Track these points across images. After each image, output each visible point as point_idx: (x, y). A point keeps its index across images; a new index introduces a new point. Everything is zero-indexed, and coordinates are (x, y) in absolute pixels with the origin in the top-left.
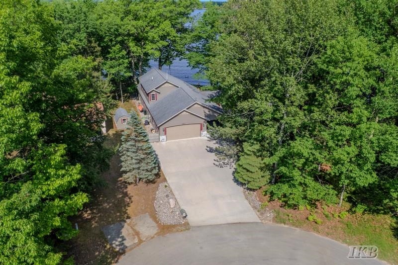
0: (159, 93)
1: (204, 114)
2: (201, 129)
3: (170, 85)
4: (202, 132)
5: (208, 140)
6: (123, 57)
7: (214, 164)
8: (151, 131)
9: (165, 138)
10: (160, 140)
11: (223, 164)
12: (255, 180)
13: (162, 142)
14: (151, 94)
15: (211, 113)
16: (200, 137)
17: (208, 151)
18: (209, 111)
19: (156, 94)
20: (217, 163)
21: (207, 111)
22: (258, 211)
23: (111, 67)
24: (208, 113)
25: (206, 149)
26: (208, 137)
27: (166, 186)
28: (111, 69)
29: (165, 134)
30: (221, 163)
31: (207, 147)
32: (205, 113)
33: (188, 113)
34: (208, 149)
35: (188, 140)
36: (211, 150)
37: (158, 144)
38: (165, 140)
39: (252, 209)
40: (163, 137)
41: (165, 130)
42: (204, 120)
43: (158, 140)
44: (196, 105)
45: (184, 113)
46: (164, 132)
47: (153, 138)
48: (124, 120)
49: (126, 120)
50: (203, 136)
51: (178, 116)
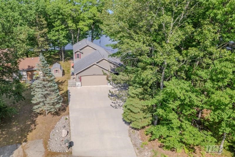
0: (82, 53)
3: (91, 48)
5: (112, 88)
6: (62, 29)
7: (111, 105)
8: (73, 79)
9: (80, 84)
10: (77, 85)
11: (118, 106)
12: (137, 120)
13: (78, 87)
14: (77, 53)
16: (107, 86)
18: (114, 66)
19: (80, 54)
20: (113, 105)
21: (112, 66)
22: (137, 149)
23: (54, 36)
24: (114, 67)
27: (66, 119)
28: (54, 37)
29: (81, 81)
30: (117, 105)
31: (110, 92)
32: (111, 67)
33: (97, 67)
35: (97, 87)
37: (74, 88)
38: (80, 85)
39: (132, 146)
40: (78, 83)
41: (80, 78)
42: (110, 73)
43: (75, 85)
44: (104, 61)
45: (95, 66)
46: (79, 80)
47: (72, 83)
48: (56, 71)
49: (58, 71)
50: (109, 84)
51: (90, 68)
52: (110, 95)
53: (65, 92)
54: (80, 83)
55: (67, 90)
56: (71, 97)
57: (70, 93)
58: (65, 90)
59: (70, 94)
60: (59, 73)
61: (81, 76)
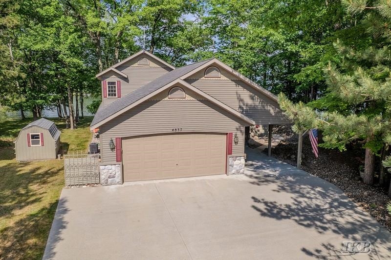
0: (126, 79)
1: (237, 104)
2: (229, 151)
4: (230, 160)
5: (253, 183)
9: (119, 173)
10: (102, 177)
13: (107, 184)
14: (108, 80)
15: (257, 102)
16: (226, 175)
17: (263, 214)
18: (252, 98)
19: (119, 82)
21: (246, 95)
24: (249, 102)
25: (254, 207)
26: (251, 176)
29: (119, 159)
31: (255, 199)
32: (241, 100)
33: (189, 98)
34: (262, 207)
35: (189, 182)
36: (272, 212)
38: (118, 179)
40: (110, 170)
41: (117, 147)
42: (237, 124)
43: (94, 180)
44: (214, 73)
45: (179, 94)
46: (114, 153)
47: (81, 171)
48: (33, 137)
49: (39, 138)
50: (233, 171)
51: (159, 101)
52: (265, 211)
53: (43, 209)
54: (115, 169)
55: (57, 202)
56: (64, 233)
57: (65, 211)
58: (46, 202)
59: (66, 217)
60: (43, 145)
61: (122, 138)
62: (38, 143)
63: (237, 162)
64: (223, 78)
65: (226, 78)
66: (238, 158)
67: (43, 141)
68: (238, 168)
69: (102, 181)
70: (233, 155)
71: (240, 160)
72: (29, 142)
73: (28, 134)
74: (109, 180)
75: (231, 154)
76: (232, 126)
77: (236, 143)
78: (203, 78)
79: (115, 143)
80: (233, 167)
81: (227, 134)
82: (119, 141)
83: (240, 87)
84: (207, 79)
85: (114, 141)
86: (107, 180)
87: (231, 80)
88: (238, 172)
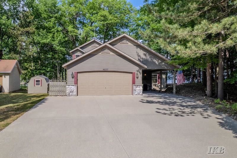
1: (137, 58)
2: (134, 82)
4: (134, 87)
9: (75, 90)
10: (67, 91)
13: (69, 95)
14: (76, 54)
15: (148, 57)
16: (132, 95)
18: (145, 55)
21: (141, 53)
24: (144, 57)
25: (141, 102)
29: (76, 83)
32: (139, 56)
33: (112, 53)
34: (144, 101)
38: (75, 93)
40: (71, 88)
41: (75, 77)
42: (137, 68)
43: (63, 94)
44: (125, 41)
45: (107, 51)
46: (74, 80)
47: (57, 89)
48: (37, 81)
49: (39, 82)
50: (136, 93)
51: (97, 54)
54: (74, 88)
55: (43, 99)
57: (46, 100)
60: (41, 86)
61: (78, 73)
62: (39, 84)
63: (138, 88)
64: (130, 44)
65: (131, 44)
66: (138, 86)
67: (41, 84)
68: (139, 92)
69: (67, 94)
70: (136, 84)
71: (139, 87)
72: (35, 84)
73: (35, 80)
74: (71, 93)
75: (135, 84)
76: (135, 69)
77: (137, 78)
78: (119, 44)
79: (74, 75)
80: (136, 91)
81: (132, 73)
82: (76, 73)
83: (139, 49)
84: (121, 44)
85: (74, 74)
86: (69, 93)
87: (134, 45)
88: (139, 94)
